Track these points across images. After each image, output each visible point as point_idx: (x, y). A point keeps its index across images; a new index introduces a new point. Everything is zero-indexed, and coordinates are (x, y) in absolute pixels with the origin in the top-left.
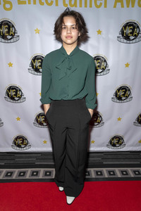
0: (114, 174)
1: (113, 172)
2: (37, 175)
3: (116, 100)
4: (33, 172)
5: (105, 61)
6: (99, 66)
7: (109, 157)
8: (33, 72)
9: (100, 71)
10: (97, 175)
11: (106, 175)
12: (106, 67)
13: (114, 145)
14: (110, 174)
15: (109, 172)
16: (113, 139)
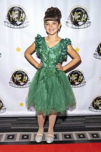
0: (98, 136)
1: (97, 134)
2: (13, 138)
3: (98, 56)
4: (9, 136)
5: (86, 13)
6: (79, 19)
7: (92, 121)
8: (10, 25)
9: (80, 23)
10: (80, 137)
11: (89, 138)
12: (86, 19)
13: (97, 108)
14: (93, 137)
15: (93, 135)
16: (95, 100)
